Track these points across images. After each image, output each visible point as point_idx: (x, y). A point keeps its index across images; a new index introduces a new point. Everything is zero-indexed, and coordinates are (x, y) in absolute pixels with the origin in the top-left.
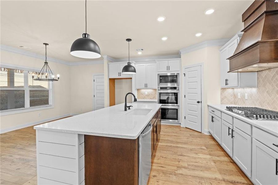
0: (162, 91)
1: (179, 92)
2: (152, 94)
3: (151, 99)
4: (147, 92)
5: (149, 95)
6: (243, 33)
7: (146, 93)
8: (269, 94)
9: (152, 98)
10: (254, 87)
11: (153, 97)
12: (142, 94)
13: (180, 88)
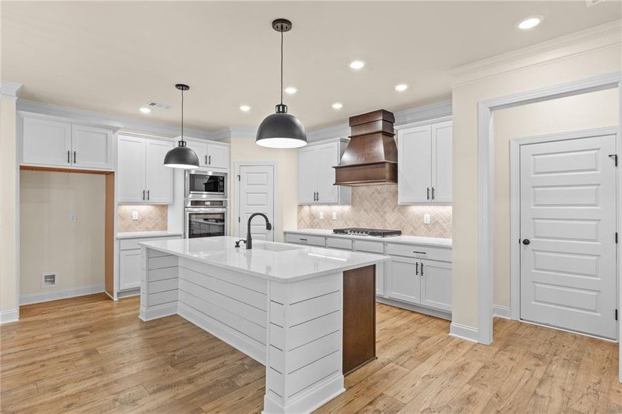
0: (196, 210)
1: (227, 211)
2: (150, 218)
3: (148, 229)
4: (137, 213)
5: (143, 219)
6: (350, 139)
7: (135, 215)
8: (367, 213)
9: (150, 227)
10: (348, 204)
11: (154, 224)
12: (123, 219)
13: (228, 203)
